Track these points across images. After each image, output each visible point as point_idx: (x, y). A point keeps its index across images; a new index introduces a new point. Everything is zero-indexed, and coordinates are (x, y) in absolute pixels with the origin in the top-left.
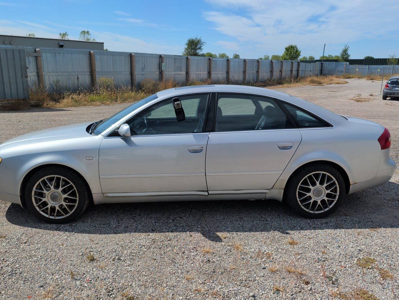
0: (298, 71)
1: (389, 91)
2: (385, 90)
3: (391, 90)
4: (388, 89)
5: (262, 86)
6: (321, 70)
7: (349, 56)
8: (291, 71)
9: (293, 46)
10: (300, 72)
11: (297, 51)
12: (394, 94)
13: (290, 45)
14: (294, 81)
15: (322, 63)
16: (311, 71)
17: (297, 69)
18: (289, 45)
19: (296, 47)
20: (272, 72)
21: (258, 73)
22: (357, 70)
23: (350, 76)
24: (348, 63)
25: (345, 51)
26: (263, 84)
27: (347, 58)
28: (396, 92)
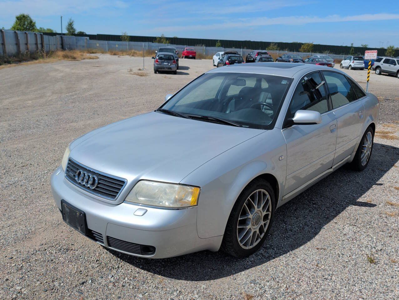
0: (42, 44)
1: (159, 66)
2: (156, 65)
3: (160, 65)
4: (158, 64)
5: (17, 61)
6: (62, 44)
7: (74, 30)
8: (36, 44)
9: (25, 15)
10: (45, 46)
11: (31, 22)
12: (164, 68)
13: (22, 14)
14: (46, 56)
15: (61, 37)
16: (54, 45)
17: (41, 42)
18: (20, 14)
19: (28, 16)
20: (18, 44)
21: (5, 45)
22: (98, 45)
23: (94, 51)
24: (88, 38)
25: (70, 25)
26: (17, 59)
27: (74, 32)
28: (165, 66)
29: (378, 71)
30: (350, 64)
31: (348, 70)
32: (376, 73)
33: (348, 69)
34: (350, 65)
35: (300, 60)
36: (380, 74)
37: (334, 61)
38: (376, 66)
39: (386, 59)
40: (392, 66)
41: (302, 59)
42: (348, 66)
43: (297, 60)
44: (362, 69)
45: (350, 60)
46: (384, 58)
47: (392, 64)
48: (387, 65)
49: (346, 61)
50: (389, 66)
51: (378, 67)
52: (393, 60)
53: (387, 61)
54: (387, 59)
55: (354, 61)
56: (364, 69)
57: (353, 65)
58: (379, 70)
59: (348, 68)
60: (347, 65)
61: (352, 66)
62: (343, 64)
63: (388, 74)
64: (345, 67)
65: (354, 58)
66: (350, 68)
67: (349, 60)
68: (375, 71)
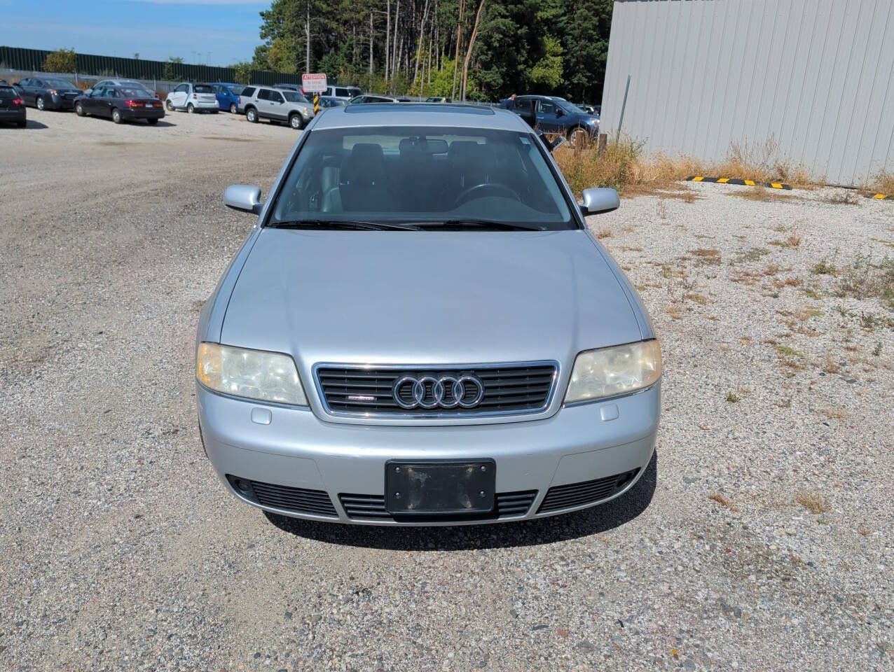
29: (252, 115)
30: (188, 101)
31: (186, 114)
32: (248, 120)
33: (187, 112)
34: (190, 104)
35: (74, 91)
36: (256, 121)
37: (156, 93)
38: (245, 104)
39: (261, 90)
40: (277, 104)
41: (78, 89)
42: (186, 106)
43: (68, 91)
44: (214, 111)
45: (187, 92)
46: (258, 88)
47: (275, 100)
48: (267, 102)
49: (178, 94)
50: (272, 104)
51: (250, 107)
52: (276, 92)
53: (263, 95)
54: (264, 90)
55: (197, 94)
56: (220, 112)
57: (196, 103)
58: (254, 114)
59: (185, 110)
60: (183, 103)
61: (195, 106)
62: (172, 101)
63: (268, 121)
64: (177, 108)
65: (194, 88)
66: (190, 111)
67: (184, 93)
68: (245, 116)
